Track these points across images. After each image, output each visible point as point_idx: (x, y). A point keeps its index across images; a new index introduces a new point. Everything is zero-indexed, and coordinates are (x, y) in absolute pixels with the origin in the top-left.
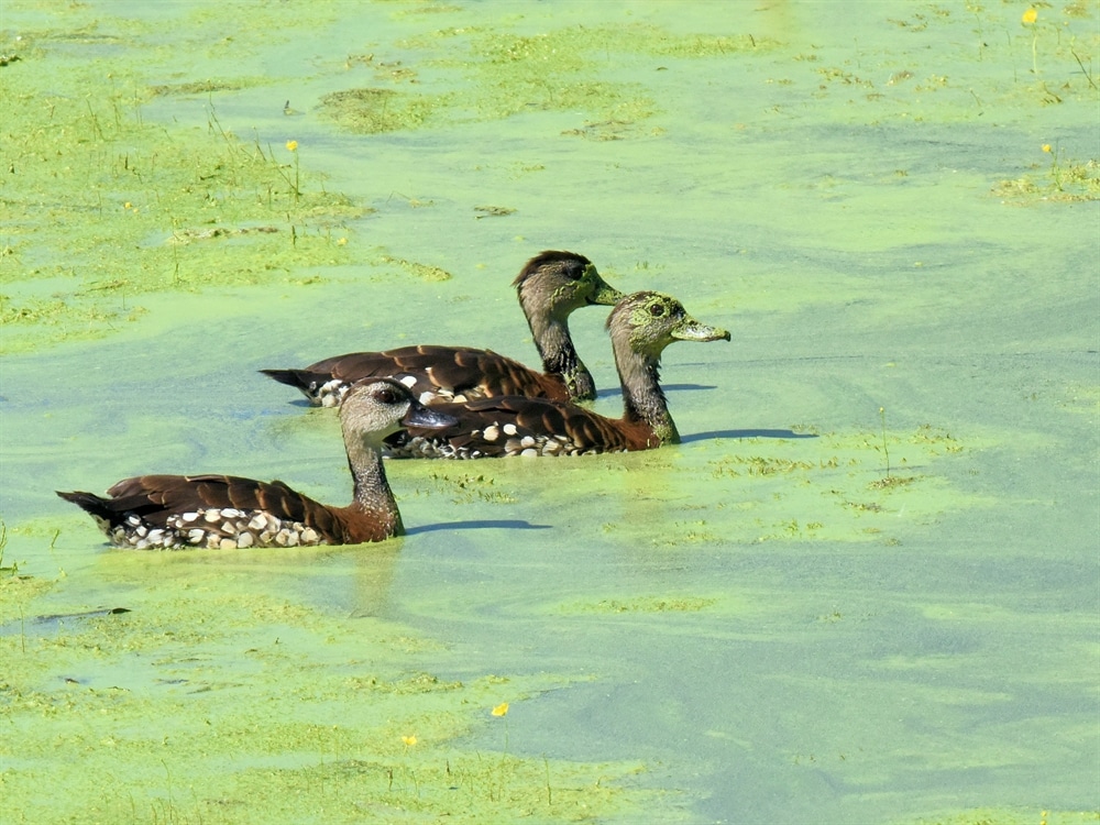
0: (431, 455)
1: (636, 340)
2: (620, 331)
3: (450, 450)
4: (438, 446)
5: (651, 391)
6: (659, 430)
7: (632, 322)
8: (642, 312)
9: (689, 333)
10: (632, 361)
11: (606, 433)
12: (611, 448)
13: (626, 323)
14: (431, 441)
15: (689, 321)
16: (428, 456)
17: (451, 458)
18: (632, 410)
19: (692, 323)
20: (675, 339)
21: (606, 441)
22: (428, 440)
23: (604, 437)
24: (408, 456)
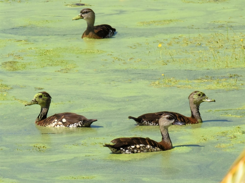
0: (148, 125)
1: (195, 101)
2: (191, 99)
3: (152, 124)
4: (149, 123)
5: (197, 112)
6: (199, 120)
7: (194, 97)
8: (196, 95)
9: (207, 100)
10: (194, 106)
11: (186, 120)
12: (187, 123)
13: (192, 98)
14: (148, 122)
15: (206, 97)
16: (147, 125)
17: (152, 125)
18: (193, 116)
19: (207, 98)
20: (203, 101)
21: (186, 122)
22: (147, 122)
23: (186, 121)
24: (143, 125)
